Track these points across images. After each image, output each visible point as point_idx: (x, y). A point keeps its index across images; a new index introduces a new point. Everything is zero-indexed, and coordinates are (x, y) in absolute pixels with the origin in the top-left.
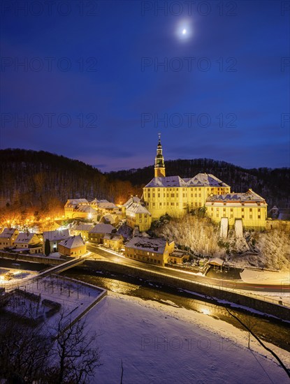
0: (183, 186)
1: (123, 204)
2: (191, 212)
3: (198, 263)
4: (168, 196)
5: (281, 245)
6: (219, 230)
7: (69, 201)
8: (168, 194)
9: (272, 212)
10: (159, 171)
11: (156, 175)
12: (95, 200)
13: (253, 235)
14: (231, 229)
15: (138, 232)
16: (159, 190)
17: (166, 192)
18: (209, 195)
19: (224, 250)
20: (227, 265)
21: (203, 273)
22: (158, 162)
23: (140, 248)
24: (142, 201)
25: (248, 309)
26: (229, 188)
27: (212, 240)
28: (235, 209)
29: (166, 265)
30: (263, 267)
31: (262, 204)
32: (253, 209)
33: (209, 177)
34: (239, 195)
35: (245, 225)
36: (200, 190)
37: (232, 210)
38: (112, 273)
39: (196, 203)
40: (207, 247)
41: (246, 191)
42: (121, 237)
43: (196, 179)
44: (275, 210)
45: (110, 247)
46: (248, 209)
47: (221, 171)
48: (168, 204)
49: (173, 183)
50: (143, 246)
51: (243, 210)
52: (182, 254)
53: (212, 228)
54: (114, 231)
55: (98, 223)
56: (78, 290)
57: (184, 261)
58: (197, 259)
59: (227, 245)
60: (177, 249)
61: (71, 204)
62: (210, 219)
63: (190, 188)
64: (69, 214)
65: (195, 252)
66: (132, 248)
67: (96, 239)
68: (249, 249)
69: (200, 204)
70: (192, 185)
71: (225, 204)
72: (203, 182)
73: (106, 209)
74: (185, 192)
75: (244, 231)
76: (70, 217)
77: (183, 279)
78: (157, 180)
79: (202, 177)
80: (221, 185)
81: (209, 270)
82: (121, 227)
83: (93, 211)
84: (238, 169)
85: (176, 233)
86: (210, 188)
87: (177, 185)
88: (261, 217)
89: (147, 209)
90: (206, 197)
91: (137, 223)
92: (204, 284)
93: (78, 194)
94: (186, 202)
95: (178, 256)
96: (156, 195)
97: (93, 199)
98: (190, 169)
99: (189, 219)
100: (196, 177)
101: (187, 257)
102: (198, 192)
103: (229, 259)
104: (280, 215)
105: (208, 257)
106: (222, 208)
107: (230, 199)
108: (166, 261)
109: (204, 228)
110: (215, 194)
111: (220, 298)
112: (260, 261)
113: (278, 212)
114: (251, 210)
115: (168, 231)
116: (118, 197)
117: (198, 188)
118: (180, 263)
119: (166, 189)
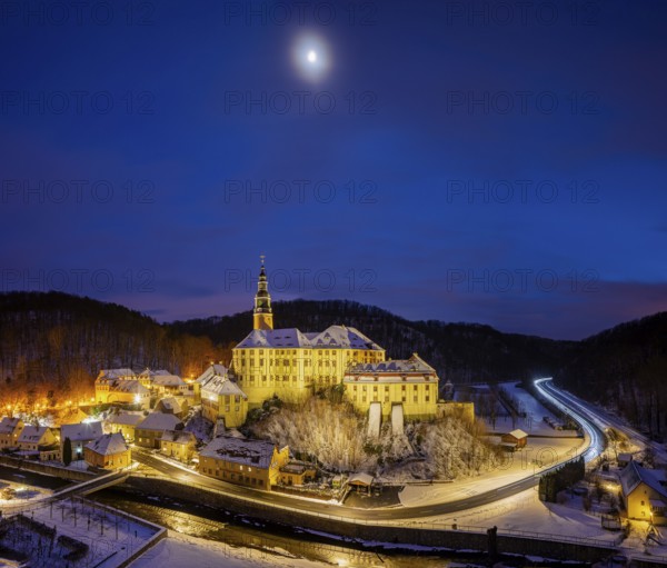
0: (305, 346)
1: (195, 378)
2: (319, 393)
3: (331, 483)
4: (277, 364)
5: (456, 440)
6: (367, 423)
7: (102, 373)
8: (277, 360)
9: (445, 391)
10: (262, 319)
11: (256, 326)
12: (147, 371)
13: (418, 427)
14: (385, 421)
15: (222, 429)
16: (261, 353)
17: (274, 357)
18: (349, 364)
19: (374, 458)
20: (378, 484)
21: (339, 499)
22: (261, 303)
23: (227, 457)
24: (231, 372)
25: (409, 547)
26: (383, 352)
27: (355, 443)
28: (392, 387)
29: (274, 488)
30: (432, 479)
31: (431, 378)
32: (419, 386)
33: (349, 332)
34: (399, 363)
35: (407, 413)
36: (334, 354)
37: (387, 389)
38: (176, 500)
39: (327, 377)
40: (346, 454)
41: (408, 356)
42: (192, 437)
43: (327, 335)
44: (449, 387)
45: (171, 456)
46: (412, 386)
47: (371, 322)
48: (277, 377)
49: (288, 341)
50: (232, 454)
51: (404, 388)
52: (302, 468)
53: (354, 422)
54: (180, 427)
55: (151, 411)
56: (117, 525)
57: (307, 480)
58: (328, 477)
59: (378, 450)
60: (294, 460)
61: (106, 378)
62: (352, 405)
63: (317, 351)
64: (103, 396)
65: (325, 464)
66: (211, 458)
67: (148, 441)
68: (412, 452)
69: (334, 378)
70: (320, 346)
71: (376, 380)
72: (339, 341)
73: (166, 387)
74: (308, 357)
75: (405, 424)
76: (105, 401)
77: (304, 512)
78: (258, 335)
79: (338, 332)
80: (369, 346)
81: (349, 494)
82: (193, 420)
83: (144, 390)
84: (399, 320)
85: (293, 430)
86: (352, 351)
87: (294, 344)
88: (430, 398)
89: (240, 386)
90: (345, 368)
91: (222, 412)
92: (339, 519)
93: (117, 361)
94: (310, 375)
95: (295, 472)
96: (257, 363)
97: (144, 369)
98: (316, 318)
99: (316, 406)
100: (327, 331)
101: (312, 473)
102: (332, 358)
103: (382, 473)
104: (456, 394)
105: (347, 473)
106: (372, 386)
107: (385, 370)
108: (273, 481)
109: (341, 422)
110: (359, 361)
111: (368, 540)
112: (428, 470)
113: (454, 391)
114: (416, 388)
115: (278, 427)
116: (187, 365)
117: (331, 351)
118: (298, 484)
119: (274, 351)
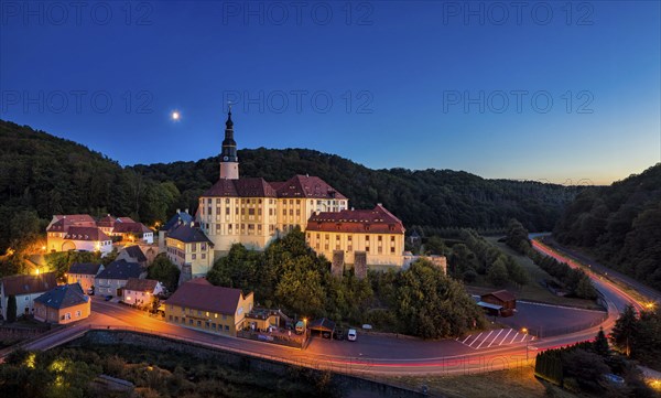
0: (270, 195)
4: (243, 213)
8: (243, 209)
10: (228, 168)
16: (228, 202)
17: (239, 206)
18: (313, 213)
22: (226, 152)
26: (346, 201)
28: (355, 236)
29: (239, 334)
32: (384, 236)
35: (371, 263)
37: (350, 239)
39: (291, 226)
41: (372, 206)
43: (291, 185)
46: (376, 236)
48: (243, 226)
51: (368, 238)
62: (314, 253)
63: (281, 200)
64: (56, 244)
66: (178, 305)
67: (110, 291)
69: (298, 227)
70: (285, 195)
74: (273, 206)
76: (58, 249)
80: (332, 195)
81: (311, 340)
83: (105, 238)
86: (315, 201)
87: (260, 194)
88: (396, 250)
90: (308, 217)
91: (188, 260)
94: (274, 223)
95: (260, 318)
96: (223, 211)
100: (291, 179)
101: (276, 319)
102: (295, 207)
106: (335, 235)
107: (348, 219)
108: (238, 327)
110: (323, 210)
114: (380, 238)
117: (295, 200)
119: (240, 200)
